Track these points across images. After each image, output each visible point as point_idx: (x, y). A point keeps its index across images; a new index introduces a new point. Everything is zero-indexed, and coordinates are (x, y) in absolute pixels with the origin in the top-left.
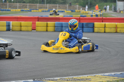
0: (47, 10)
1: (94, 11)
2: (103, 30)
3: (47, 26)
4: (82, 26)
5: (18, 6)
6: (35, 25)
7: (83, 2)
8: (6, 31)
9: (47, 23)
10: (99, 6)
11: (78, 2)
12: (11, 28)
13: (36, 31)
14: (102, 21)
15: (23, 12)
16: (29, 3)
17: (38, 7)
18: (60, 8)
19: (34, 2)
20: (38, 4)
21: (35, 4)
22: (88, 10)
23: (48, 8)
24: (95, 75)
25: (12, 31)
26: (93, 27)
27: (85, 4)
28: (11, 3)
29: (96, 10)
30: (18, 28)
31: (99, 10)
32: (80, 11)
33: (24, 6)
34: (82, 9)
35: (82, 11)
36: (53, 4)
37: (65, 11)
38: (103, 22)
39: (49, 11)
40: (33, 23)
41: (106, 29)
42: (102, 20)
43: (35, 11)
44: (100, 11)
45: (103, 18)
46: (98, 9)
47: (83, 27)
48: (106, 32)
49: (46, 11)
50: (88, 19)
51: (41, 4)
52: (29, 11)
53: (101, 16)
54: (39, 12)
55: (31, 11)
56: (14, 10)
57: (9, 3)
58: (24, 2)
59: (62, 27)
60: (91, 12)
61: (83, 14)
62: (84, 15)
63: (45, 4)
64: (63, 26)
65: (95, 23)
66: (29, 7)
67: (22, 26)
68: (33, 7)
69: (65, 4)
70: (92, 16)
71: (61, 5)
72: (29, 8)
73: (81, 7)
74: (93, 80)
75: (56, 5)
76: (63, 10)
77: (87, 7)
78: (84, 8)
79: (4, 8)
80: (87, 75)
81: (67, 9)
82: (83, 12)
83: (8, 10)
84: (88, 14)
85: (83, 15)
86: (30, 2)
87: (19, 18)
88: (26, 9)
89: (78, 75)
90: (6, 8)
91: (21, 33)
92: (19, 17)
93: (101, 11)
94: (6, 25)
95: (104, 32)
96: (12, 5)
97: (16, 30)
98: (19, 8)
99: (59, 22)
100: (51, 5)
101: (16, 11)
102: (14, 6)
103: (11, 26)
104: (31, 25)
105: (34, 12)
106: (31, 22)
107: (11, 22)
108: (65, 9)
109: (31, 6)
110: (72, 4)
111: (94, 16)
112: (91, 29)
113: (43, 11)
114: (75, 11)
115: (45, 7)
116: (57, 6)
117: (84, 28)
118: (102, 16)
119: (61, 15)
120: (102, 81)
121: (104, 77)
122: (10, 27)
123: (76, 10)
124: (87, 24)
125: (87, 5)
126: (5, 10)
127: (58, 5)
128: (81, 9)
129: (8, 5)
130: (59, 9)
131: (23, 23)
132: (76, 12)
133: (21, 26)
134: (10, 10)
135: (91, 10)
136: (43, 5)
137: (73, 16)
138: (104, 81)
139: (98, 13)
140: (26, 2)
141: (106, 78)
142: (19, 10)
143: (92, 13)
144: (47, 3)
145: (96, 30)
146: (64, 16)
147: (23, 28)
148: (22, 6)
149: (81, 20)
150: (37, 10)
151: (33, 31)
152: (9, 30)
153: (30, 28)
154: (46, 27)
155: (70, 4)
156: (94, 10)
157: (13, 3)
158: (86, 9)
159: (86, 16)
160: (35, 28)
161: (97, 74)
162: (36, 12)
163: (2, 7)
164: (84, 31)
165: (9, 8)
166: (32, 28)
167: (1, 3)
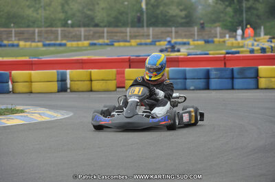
0: (149, 41)
1: (255, 41)
4: (230, 76)
5: (83, 34)
6: (124, 77)
7: (229, 19)
8: (58, 92)
11: (219, 21)
12: (68, 86)
15: (93, 47)
16: (109, 26)
17: (128, 34)
18: (178, 35)
19: (120, 24)
20: (128, 29)
21: (123, 29)
23: (151, 37)
25: (71, 91)
26: (256, 76)
27: (235, 24)
28: (66, 29)
30: (84, 85)
31: (268, 37)
32: (224, 42)
33: (97, 35)
34: (230, 37)
35: (229, 40)
36: (162, 27)
37: (191, 43)
39: (155, 44)
40: (118, 73)
43: (122, 44)
44: (270, 38)
47: (233, 78)
49: (146, 44)
50: (243, 59)
51: (135, 29)
52: (107, 45)
53: (272, 50)
54: (131, 46)
55: (113, 45)
56: (75, 44)
57: (63, 29)
58: (97, 25)
59: (186, 79)
60: (249, 42)
61: (233, 47)
62: (234, 50)
63: (145, 29)
64: (187, 77)
65: (260, 67)
66: (107, 36)
67: (93, 79)
68: (116, 36)
69: (191, 26)
70: (252, 51)
71: (180, 29)
72: (107, 39)
73: (227, 31)
75: (169, 29)
76: (185, 40)
78: (234, 34)
79: (51, 40)
81: (196, 38)
82: (232, 43)
83: (60, 45)
84: (242, 47)
85: (231, 49)
87: (87, 63)
88: (101, 41)
90: (56, 39)
91: (92, 96)
92: (85, 60)
93: (273, 40)
94: (56, 80)
96: (69, 33)
97: (81, 89)
98: (85, 40)
99: (178, 67)
100: (159, 30)
101: (78, 47)
102: (74, 34)
103: (68, 82)
104: (114, 78)
105: (120, 46)
106: (114, 70)
107: (68, 71)
108: (191, 38)
109: (112, 32)
110: (205, 25)
111: (257, 50)
112: (252, 81)
113: (141, 44)
114: (213, 42)
115: (145, 34)
116: (172, 32)
117: (236, 81)
122: (66, 84)
123: (216, 40)
124: (242, 71)
125: (240, 28)
126: (54, 45)
127: (173, 29)
128: (227, 36)
129: (59, 32)
130: (176, 38)
131: (96, 73)
132: (216, 43)
133: (91, 81)
134: (65, 45)
136: (140, 29)
137: (210, 52)
139: (267, 45)
140: (101, 24)
142: (86, 43)
143: (253, 45)
144: (149, 25)
145: (263, 82)
146: (189, 55)
147: (96, 85)
148: (91, 33)
149: (227, 62)
150: (126, 41)
151: (118, 89)
152: (63, 89)
153: (112, 85)
155: (202, 26)
156: (257, 38)
157: (71, 29)
159: (238, 52)
160: (124, 84)
162: (125, 46)
163: (46, 39)
164: (236, 86)
165: (62, 40)
166: (117, 83)
167: (43, 29)
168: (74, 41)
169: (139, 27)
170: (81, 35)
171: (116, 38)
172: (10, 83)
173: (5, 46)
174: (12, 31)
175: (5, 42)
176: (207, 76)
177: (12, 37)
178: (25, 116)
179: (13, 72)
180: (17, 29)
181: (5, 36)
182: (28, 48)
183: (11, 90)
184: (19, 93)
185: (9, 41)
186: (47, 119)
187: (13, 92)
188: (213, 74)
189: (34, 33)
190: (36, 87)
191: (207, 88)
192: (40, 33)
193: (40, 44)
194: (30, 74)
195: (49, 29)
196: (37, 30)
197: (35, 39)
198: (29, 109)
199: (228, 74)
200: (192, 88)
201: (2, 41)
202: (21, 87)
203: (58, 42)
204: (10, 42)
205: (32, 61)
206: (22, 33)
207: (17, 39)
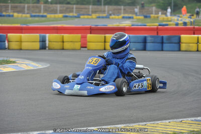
0: (104, 15)
1: (180, 17)
2: (194, 47)
3: (105, 42)
4: (161, 41)
5: (58, 9)
6: (86, 40)
7: (162, 1)
8: (40, 49)
9: (105, 37)
10: (187, 8)
11: (155, 2)
12: (47, 45)
13: (88, 50)
14: (192, 32)
15: (65, 19)
17: (90, 10)
18: (125, 12)
19: (85, 3)
20: (91, 7)
21: (87, 6)
22: (171, 15)
23: (106, 12)
24: (181, 120)
25: (49, 49)
26: (179, 42)
27: (166, 5)
28: (47, 5)
29: (184, 15)
30: (58, 45)
31: (188, 15)
32: (158, 17)
33: (69, 10)
34: (162, 14)
35: (161, 16)
36: (115, 5)
37: (135, 17)
38: (194, 34)
39: (109, 18)
40: (82, 37)
41: (200, 45)
42: (194, 31)
43: (86, 17)
44: (190, 16)
45: (194, 28)
46: (186, 14)
47: (162, 43)
48: (199, 50)
49: (103, 17)
50: (170, 30)
51: (95, 7)
52: (76, 17)
53: (191, 24)
54: (92, 18)
55: (79, 17)
56: (53, 16)
57: (45, 5)
58: (68, 3)
60: (175, 18)
61: (164, 21)
62: (164, 23)
63: (102, 7)
64: (131, 41)
65: (182, 36)
66: (76, 11)
69: (135, 5)
70: (177, 24)
71: (127, 8)
72: (76, 13)
73: (160, 10)
74: (178, 128)
75: (119, 7)
76: (130, 15)
77: (169, 10)
78: (165, 12)
79: (36, 13)
80: (169, 121)
82: (164, 18)
83: (43, 16)
84: (170, 21)
85: (162, 22)
86: (77, 3)
87: (59, 29)
88: (71, 14)
89: (154, 121)
90: (40, 12)
91: (63, 53)
92: (59, 27)
93: (192, 17)
94: (39, 41)
95: (196, 50)
96: (49, 8)
97: (55, 48)
98: (60, 13)
100: (112, 7)
101: (55, 18)
102: (52, 8)
103: (47, 42)
104: (79, 40)
105: (84, 18)
106: (80, 35)
107: (47, 35)
109: (79, 8)
110: (145, 5)
111: (181, 24)
112: (176, 46)
113: (99, 17)
114: (150, 17)
115: (103, 10)
116: (121, 9)
117: (164, 45)
118: (194, 24)
119: (127, 24)
120: (192, 130)
121: (195, 124)
122: (45, 44)
123: (152, 15)
124: (169, 38)
126: (38, 16)
127: (122, 7)
128: (160, 13)
129: (42, 7)
130: (124, 14)
131: (67, 36)
132: (152, 18)
133: (63, 42)
134: (46, 16)
135: (175, 15)
136: (99, 7)
137: (148, 24)
138: (196, 130)
139: (187, 20)
140: (72, 2)
141: (198, 124)
142: (61, 15)
143: (178, 20)
144: (105, 4)
145: (183, 47)
146: (132, 26)
147: (67, 45)
148: (65, 8)
149: (159, 32)
150: (89, 15)
151: (82, 49)
152: (43, 47)
153: (78, 45)
154: (103, 44)
156: (181, 15)
157: (50, 5)
158: (168, 14)
159: (167, 25)
160: (86, 44)
161: (184, 119)
162: (88, 18)
163: (33, 12)
164: (164, 49)
165: (43, 13)
166: (82, 44)
167: (31, 5)
168: (52, 14)
169: (98, 5)
170: (57, 10)
171: (82, 12)
172: (6, 42)
173: (4, 16)
174: (9, 6)
175: (4, 13)
176: (145, 41)
177: (8, 10)
178: (16, 66)
179: (9, 35)
180: (12, 4)
181: (4, 9)
182: (20, 18)
183: (7, 47)
184: (13, 49)
185: (7, 12)
186: (32, 68)
187: (9, 49)
188: (149, 39)
189: (24, 8)
190: (25, 45)
191: (144, 49)
192: (28, 7)
193: (28, 15)
194: (21, 36)
195: (35, 5)
196: (26, 5)
197: (25, 11)
198: (19, 61)
199: (159, 40)
200: (134, 49)
201: (2, 12)
202: (14, 45)
203: (41, 14)
204: (8, 14)
205: (22, 27)
206: (16, 7)
207: (12, 11)
